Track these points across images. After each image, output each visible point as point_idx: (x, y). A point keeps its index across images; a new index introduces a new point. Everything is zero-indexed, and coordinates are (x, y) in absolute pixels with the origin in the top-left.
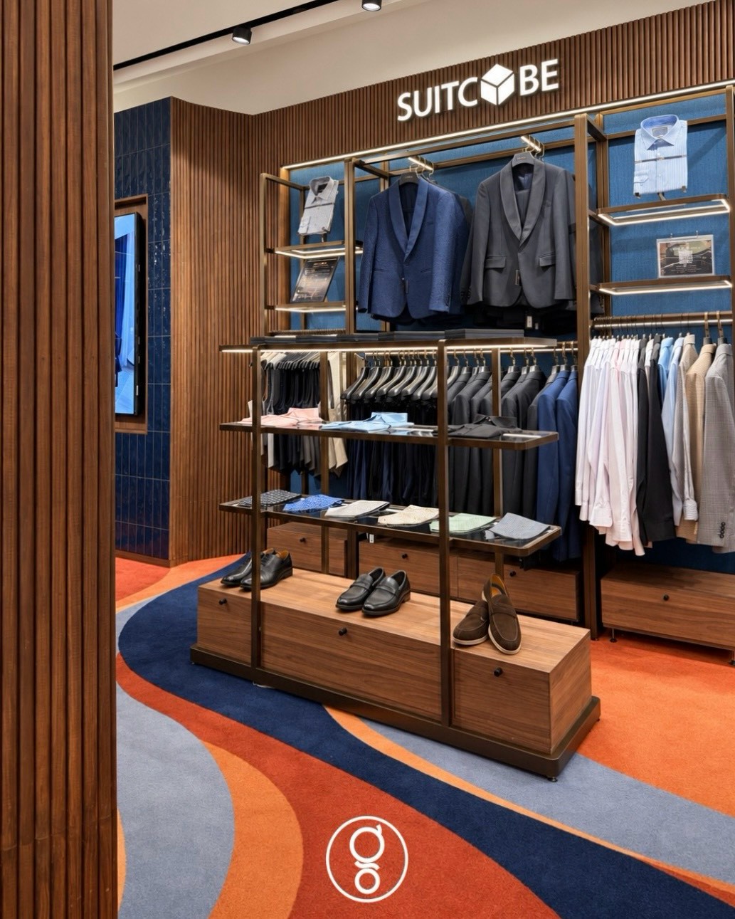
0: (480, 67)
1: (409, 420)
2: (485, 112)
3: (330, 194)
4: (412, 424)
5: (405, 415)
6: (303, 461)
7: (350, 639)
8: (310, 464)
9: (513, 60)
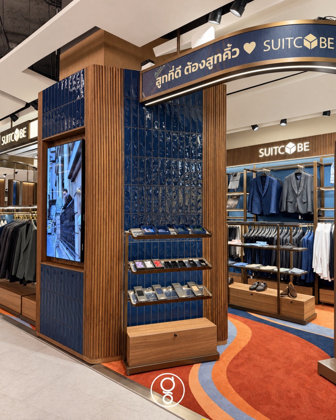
0: (285, 142)
1: (267, 244)
2: (286, 156)
3: (238, 177)
4: (268, 245)
5: (266, 242)
6: (231, 254)
7: (253, 296)
8: (233, 255)
9: (296, 141)
